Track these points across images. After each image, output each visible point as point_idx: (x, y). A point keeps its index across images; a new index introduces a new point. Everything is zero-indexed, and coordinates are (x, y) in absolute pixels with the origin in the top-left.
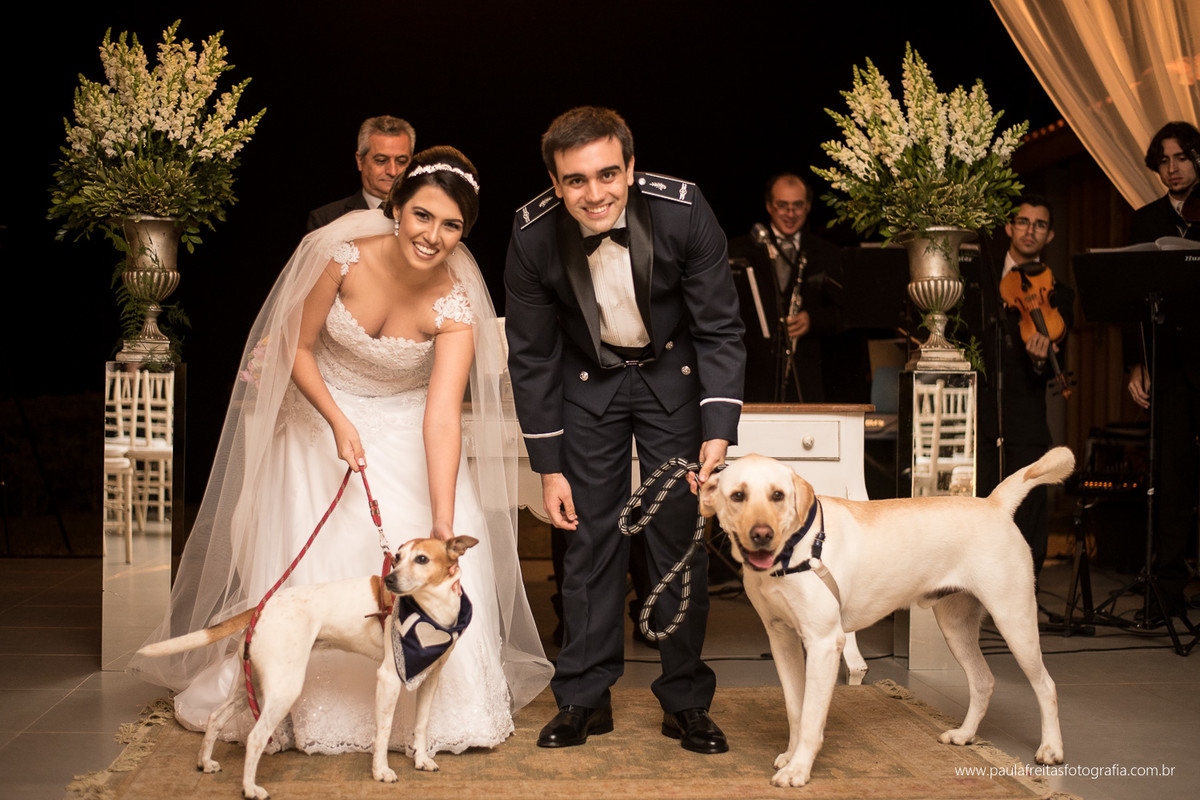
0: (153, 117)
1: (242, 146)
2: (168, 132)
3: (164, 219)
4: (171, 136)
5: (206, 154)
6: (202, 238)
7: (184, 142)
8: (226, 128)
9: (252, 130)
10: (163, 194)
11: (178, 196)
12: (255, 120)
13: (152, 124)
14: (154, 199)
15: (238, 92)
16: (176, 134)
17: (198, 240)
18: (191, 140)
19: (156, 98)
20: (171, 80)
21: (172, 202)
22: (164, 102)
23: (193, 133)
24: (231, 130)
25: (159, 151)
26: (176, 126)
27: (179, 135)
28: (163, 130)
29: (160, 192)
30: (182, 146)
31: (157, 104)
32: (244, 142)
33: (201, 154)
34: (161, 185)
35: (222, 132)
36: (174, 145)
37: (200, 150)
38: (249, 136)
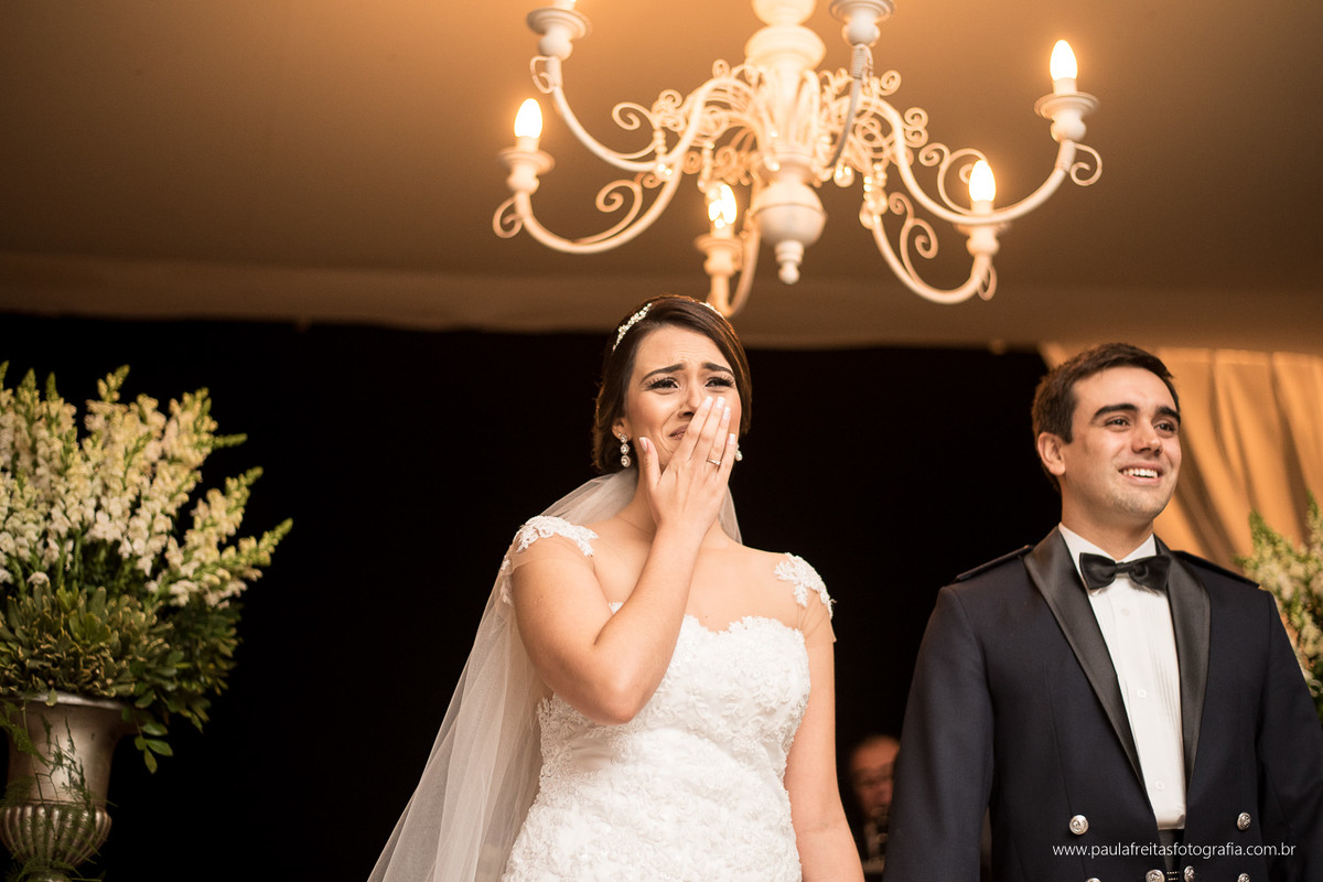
0: (90, 513)
1: (243, 586)
2: (117, 543)
3: (101, 704)
4: (125, 550)
5: (182, 592)
6: (171, 746)
7: (146, 565)
8: (221, 547)
9: (265, 557)
10: (107, 654)
11: (134, 660)
12: (269, 541)
13: (86, 527)
14: (91, 661)
15: (238, 488)
16: (136, 546)
17: (164, 749)
18: (161, 562)
19: (97, 481)
20: (131, 448)
21: (121, 672)
22: (116, 486)
23: (165, 549)
24: (231, 551)
25: (96, 578)
26: (136, 530)
27: (141, 547)
28: (110, 538)
29: (103, 649)
30: (142, 571)
31: (99, 491)
32: (246, 580)
33: (174, 589)
34: (104, 635)
35: (214, 555)
36: (127, 568)
37: (171, 582)
38: (255, 566)
